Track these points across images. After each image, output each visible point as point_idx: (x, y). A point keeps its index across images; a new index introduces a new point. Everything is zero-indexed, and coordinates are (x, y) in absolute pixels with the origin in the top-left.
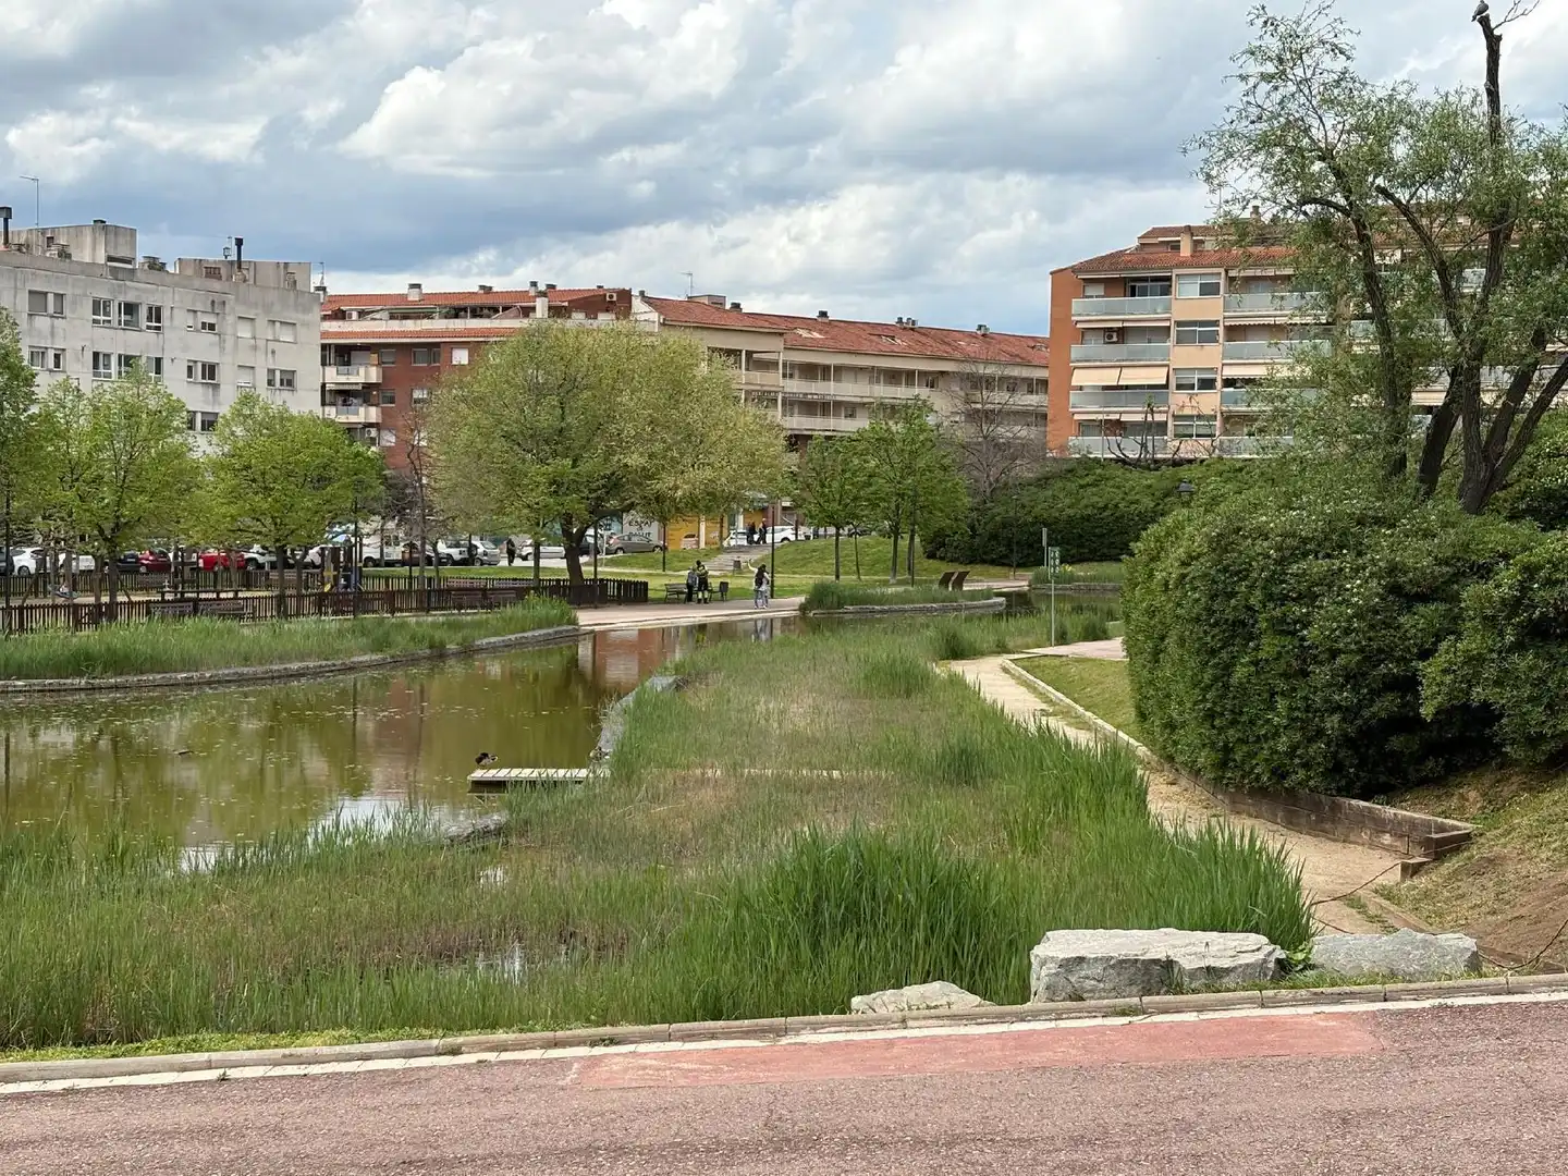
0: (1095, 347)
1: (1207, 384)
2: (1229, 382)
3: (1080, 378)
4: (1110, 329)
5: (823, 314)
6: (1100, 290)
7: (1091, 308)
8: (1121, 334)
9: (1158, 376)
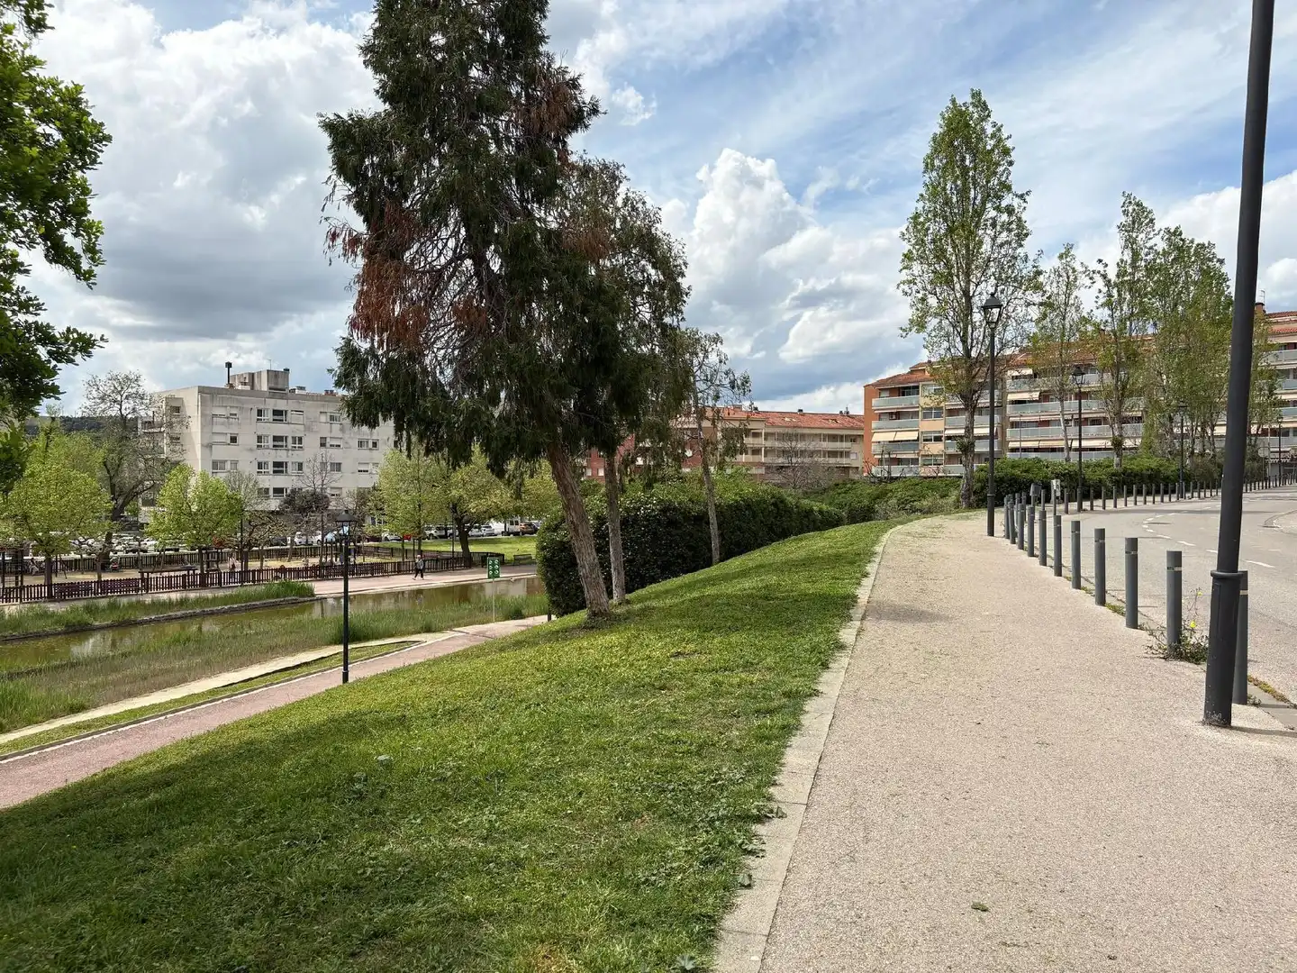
0: (885, 423)
1: (938, 439)
2: (949, 438)
3: (876, 437)
4: (892, 413)
5: (801, 411)
6: (887, 394)
7: (883, 403)
8: (898, 415)
9: (913, 436)
